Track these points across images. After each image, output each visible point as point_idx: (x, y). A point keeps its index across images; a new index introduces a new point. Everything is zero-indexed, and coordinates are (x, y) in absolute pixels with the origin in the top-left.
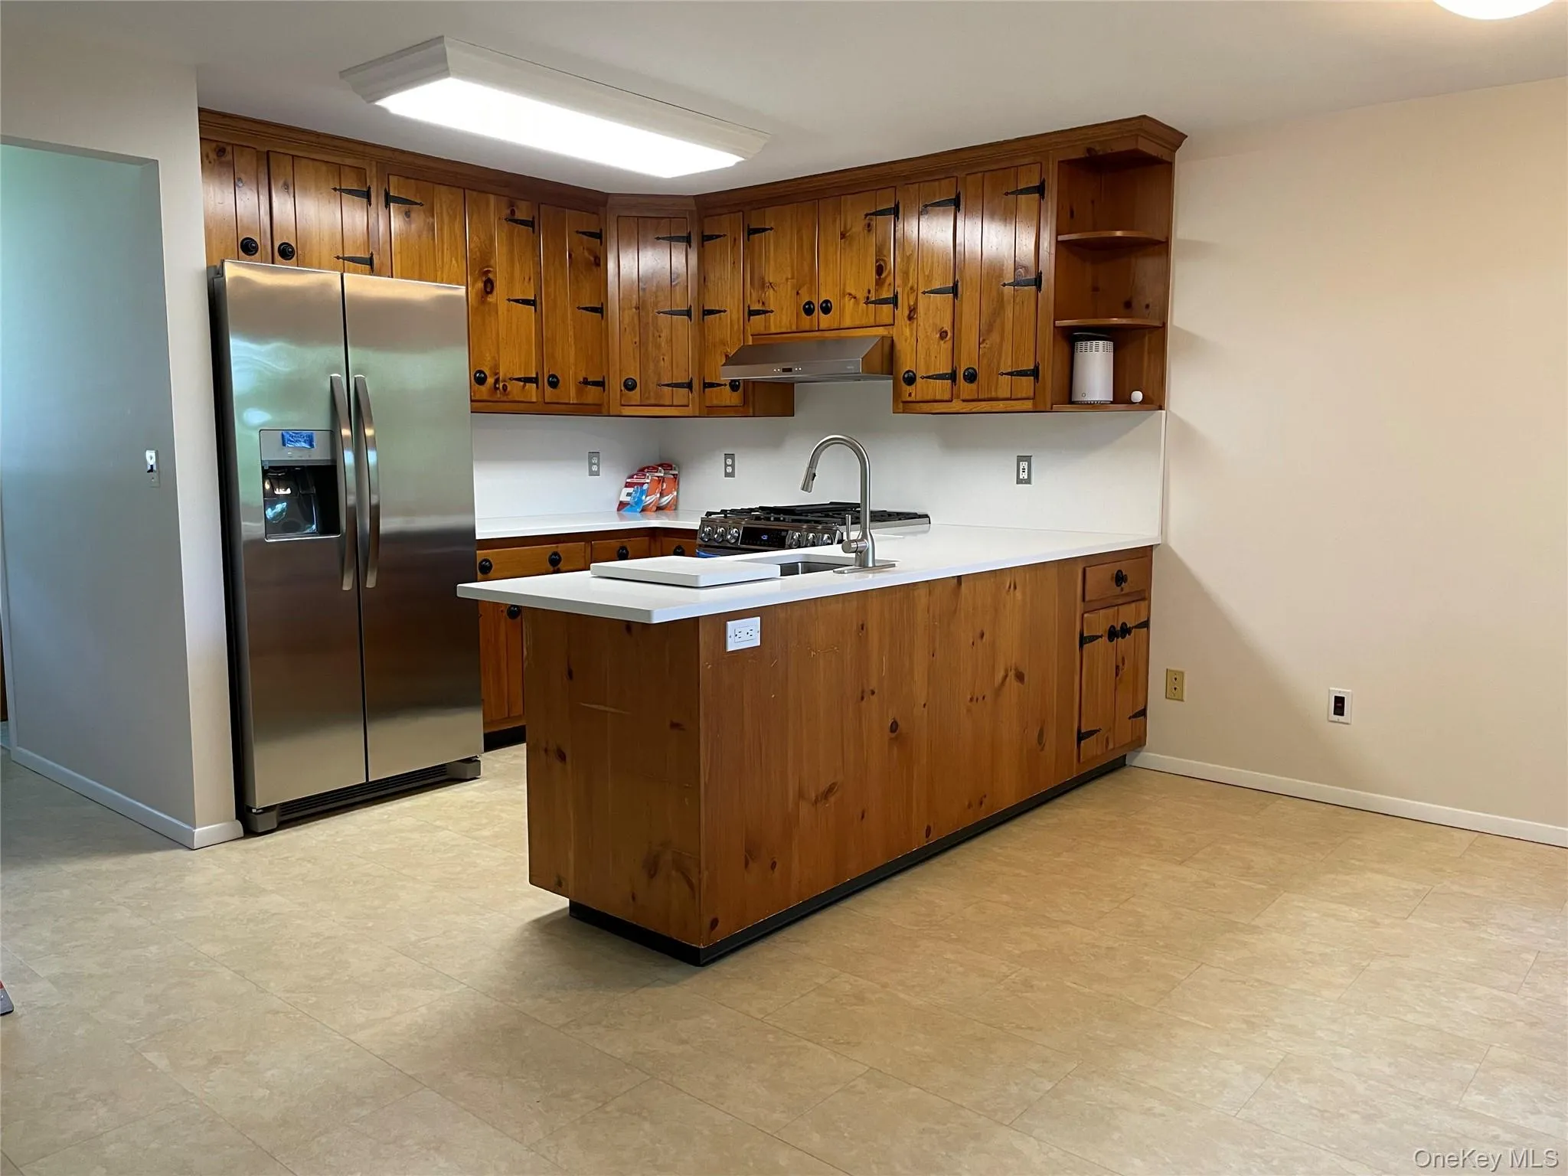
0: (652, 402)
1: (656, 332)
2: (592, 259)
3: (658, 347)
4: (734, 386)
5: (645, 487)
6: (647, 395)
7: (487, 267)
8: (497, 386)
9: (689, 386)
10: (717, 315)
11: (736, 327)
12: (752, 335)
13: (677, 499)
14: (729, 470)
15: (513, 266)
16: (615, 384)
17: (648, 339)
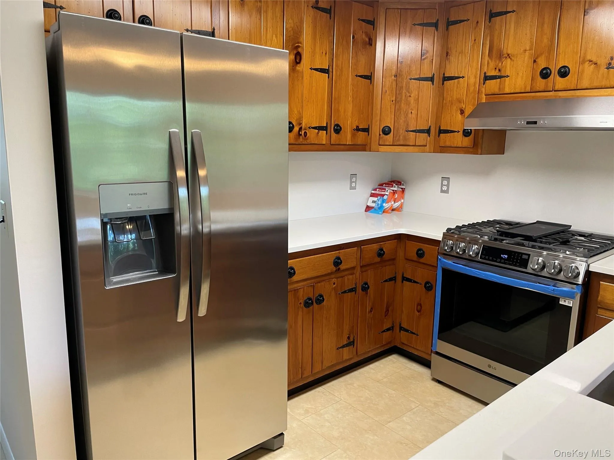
0: (402, 143)
1: (407, 93)
2: (367, 40)
3: (408, 104)
4: (466, 133)
5: (385, 197)
6: (398, 137)
7: (298, 43)
8: (300, 133)
9: (428, 131)
10: (456, 80)
11: (472, 89)
12: (485, 95)
13: (402, 205)
14: (445, 188)
15: (315, 45)
16: (376, 130)
17: (401, 98)
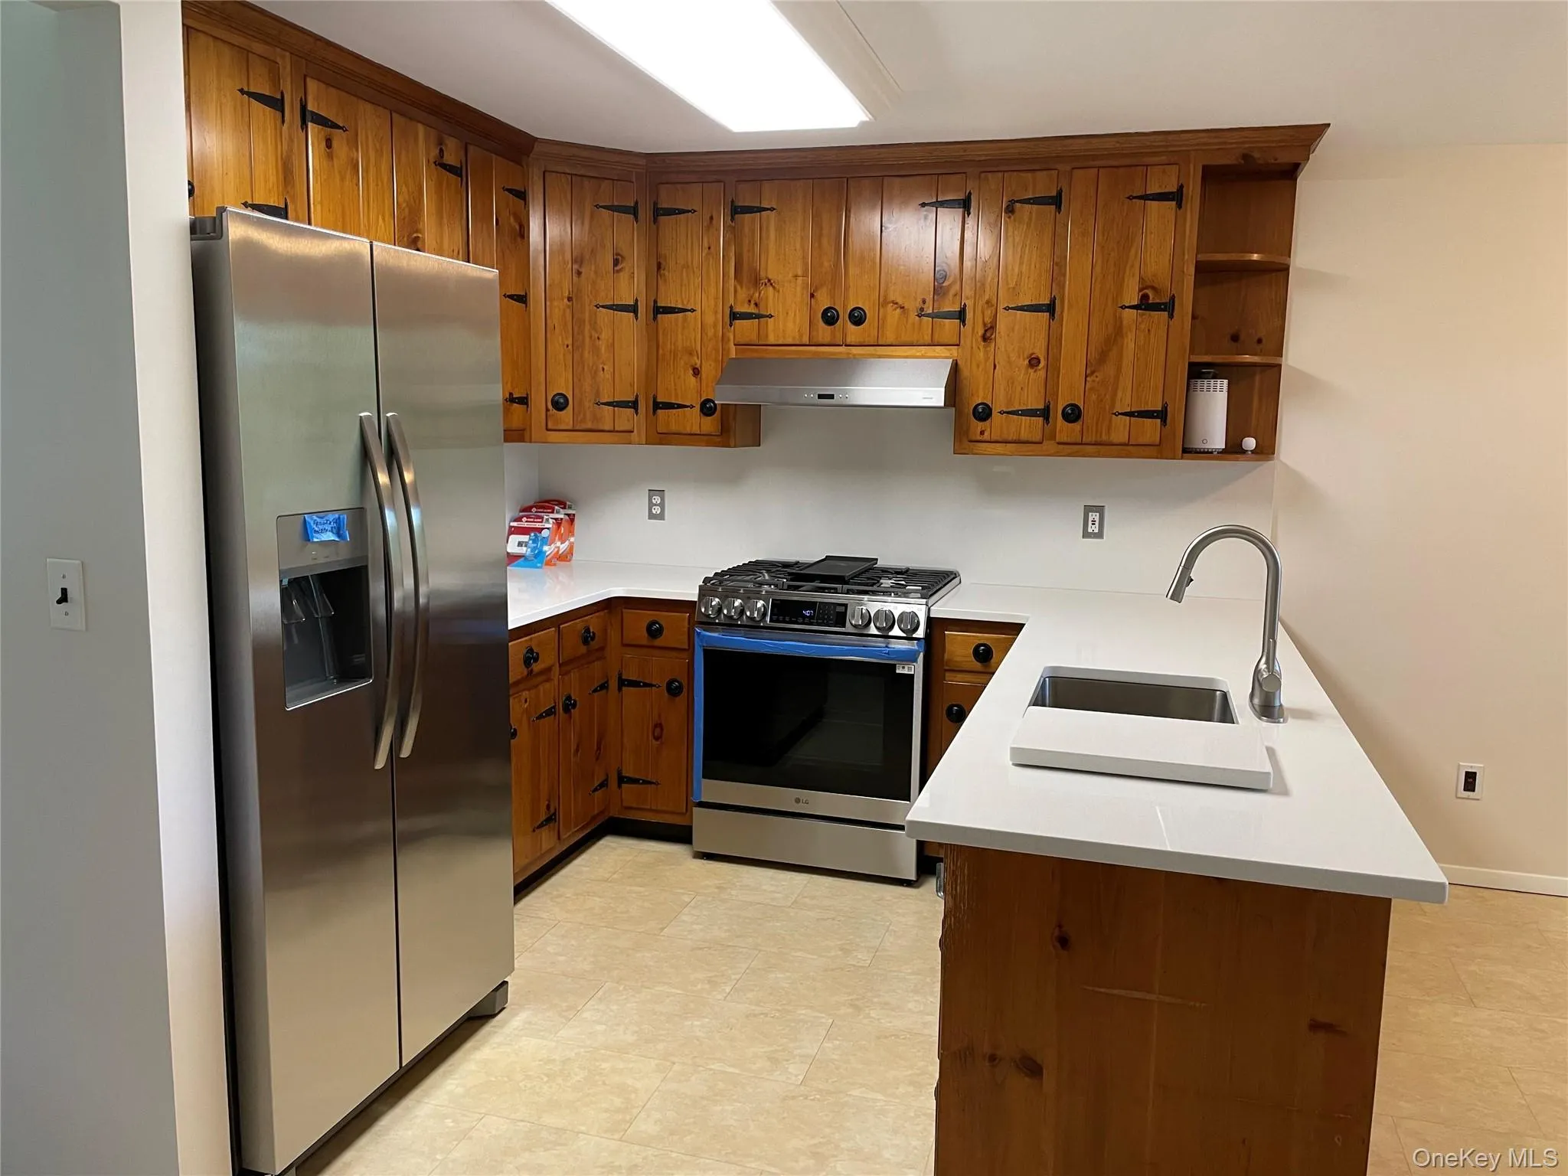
0: (589, 426)
1: (593, 333)
2: (517, 227)
3: (595, 350)
4: (707, 408)
5: (545, 533)
6: (582, 416)
9: (634, 405)
10: (681, 315)
11: (711, 333)
12: (735, 345)
13: (571, 547)
14: (657, 510)
16: (539, 402)
17: (583, 341)
